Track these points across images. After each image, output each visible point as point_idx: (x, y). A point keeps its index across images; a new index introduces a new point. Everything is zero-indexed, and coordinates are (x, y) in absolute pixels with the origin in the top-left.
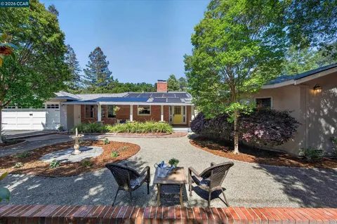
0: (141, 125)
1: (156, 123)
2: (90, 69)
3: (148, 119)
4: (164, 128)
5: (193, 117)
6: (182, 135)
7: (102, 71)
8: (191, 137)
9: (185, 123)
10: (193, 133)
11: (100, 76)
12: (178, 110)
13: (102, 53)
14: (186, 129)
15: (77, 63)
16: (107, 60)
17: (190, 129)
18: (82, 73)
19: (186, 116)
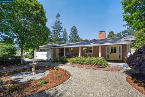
0: (85, 59)
1: (95, 59)
2: (71, 35)
3: (90, 56)
4: (101, 62)
5: (129, 54)
6: (117, 69)
7: (75, 35)
8: (127, 72)
9: (121, 59)
10: (129, 68)
11: (74, 38)
12: (114, 50)
13: (75, 28)
14: (122, 64)
15: (67, 34)
16: (77, 30)
17: (126, 65)
18: (68, 38)
19: (121, 54)
